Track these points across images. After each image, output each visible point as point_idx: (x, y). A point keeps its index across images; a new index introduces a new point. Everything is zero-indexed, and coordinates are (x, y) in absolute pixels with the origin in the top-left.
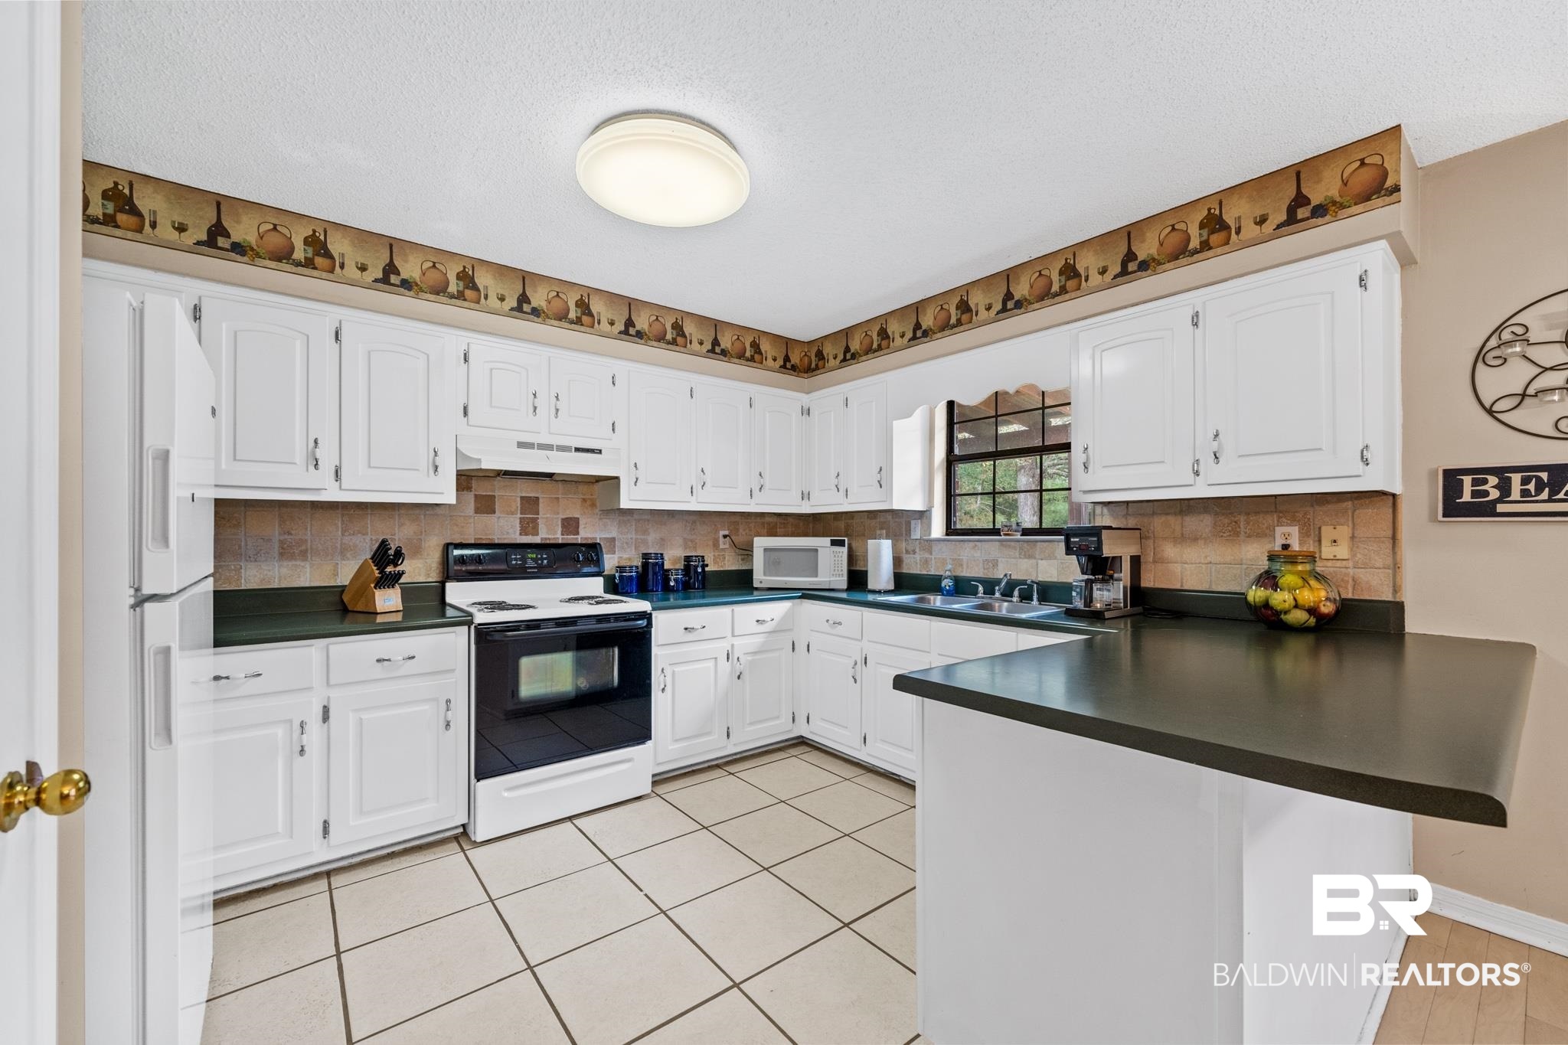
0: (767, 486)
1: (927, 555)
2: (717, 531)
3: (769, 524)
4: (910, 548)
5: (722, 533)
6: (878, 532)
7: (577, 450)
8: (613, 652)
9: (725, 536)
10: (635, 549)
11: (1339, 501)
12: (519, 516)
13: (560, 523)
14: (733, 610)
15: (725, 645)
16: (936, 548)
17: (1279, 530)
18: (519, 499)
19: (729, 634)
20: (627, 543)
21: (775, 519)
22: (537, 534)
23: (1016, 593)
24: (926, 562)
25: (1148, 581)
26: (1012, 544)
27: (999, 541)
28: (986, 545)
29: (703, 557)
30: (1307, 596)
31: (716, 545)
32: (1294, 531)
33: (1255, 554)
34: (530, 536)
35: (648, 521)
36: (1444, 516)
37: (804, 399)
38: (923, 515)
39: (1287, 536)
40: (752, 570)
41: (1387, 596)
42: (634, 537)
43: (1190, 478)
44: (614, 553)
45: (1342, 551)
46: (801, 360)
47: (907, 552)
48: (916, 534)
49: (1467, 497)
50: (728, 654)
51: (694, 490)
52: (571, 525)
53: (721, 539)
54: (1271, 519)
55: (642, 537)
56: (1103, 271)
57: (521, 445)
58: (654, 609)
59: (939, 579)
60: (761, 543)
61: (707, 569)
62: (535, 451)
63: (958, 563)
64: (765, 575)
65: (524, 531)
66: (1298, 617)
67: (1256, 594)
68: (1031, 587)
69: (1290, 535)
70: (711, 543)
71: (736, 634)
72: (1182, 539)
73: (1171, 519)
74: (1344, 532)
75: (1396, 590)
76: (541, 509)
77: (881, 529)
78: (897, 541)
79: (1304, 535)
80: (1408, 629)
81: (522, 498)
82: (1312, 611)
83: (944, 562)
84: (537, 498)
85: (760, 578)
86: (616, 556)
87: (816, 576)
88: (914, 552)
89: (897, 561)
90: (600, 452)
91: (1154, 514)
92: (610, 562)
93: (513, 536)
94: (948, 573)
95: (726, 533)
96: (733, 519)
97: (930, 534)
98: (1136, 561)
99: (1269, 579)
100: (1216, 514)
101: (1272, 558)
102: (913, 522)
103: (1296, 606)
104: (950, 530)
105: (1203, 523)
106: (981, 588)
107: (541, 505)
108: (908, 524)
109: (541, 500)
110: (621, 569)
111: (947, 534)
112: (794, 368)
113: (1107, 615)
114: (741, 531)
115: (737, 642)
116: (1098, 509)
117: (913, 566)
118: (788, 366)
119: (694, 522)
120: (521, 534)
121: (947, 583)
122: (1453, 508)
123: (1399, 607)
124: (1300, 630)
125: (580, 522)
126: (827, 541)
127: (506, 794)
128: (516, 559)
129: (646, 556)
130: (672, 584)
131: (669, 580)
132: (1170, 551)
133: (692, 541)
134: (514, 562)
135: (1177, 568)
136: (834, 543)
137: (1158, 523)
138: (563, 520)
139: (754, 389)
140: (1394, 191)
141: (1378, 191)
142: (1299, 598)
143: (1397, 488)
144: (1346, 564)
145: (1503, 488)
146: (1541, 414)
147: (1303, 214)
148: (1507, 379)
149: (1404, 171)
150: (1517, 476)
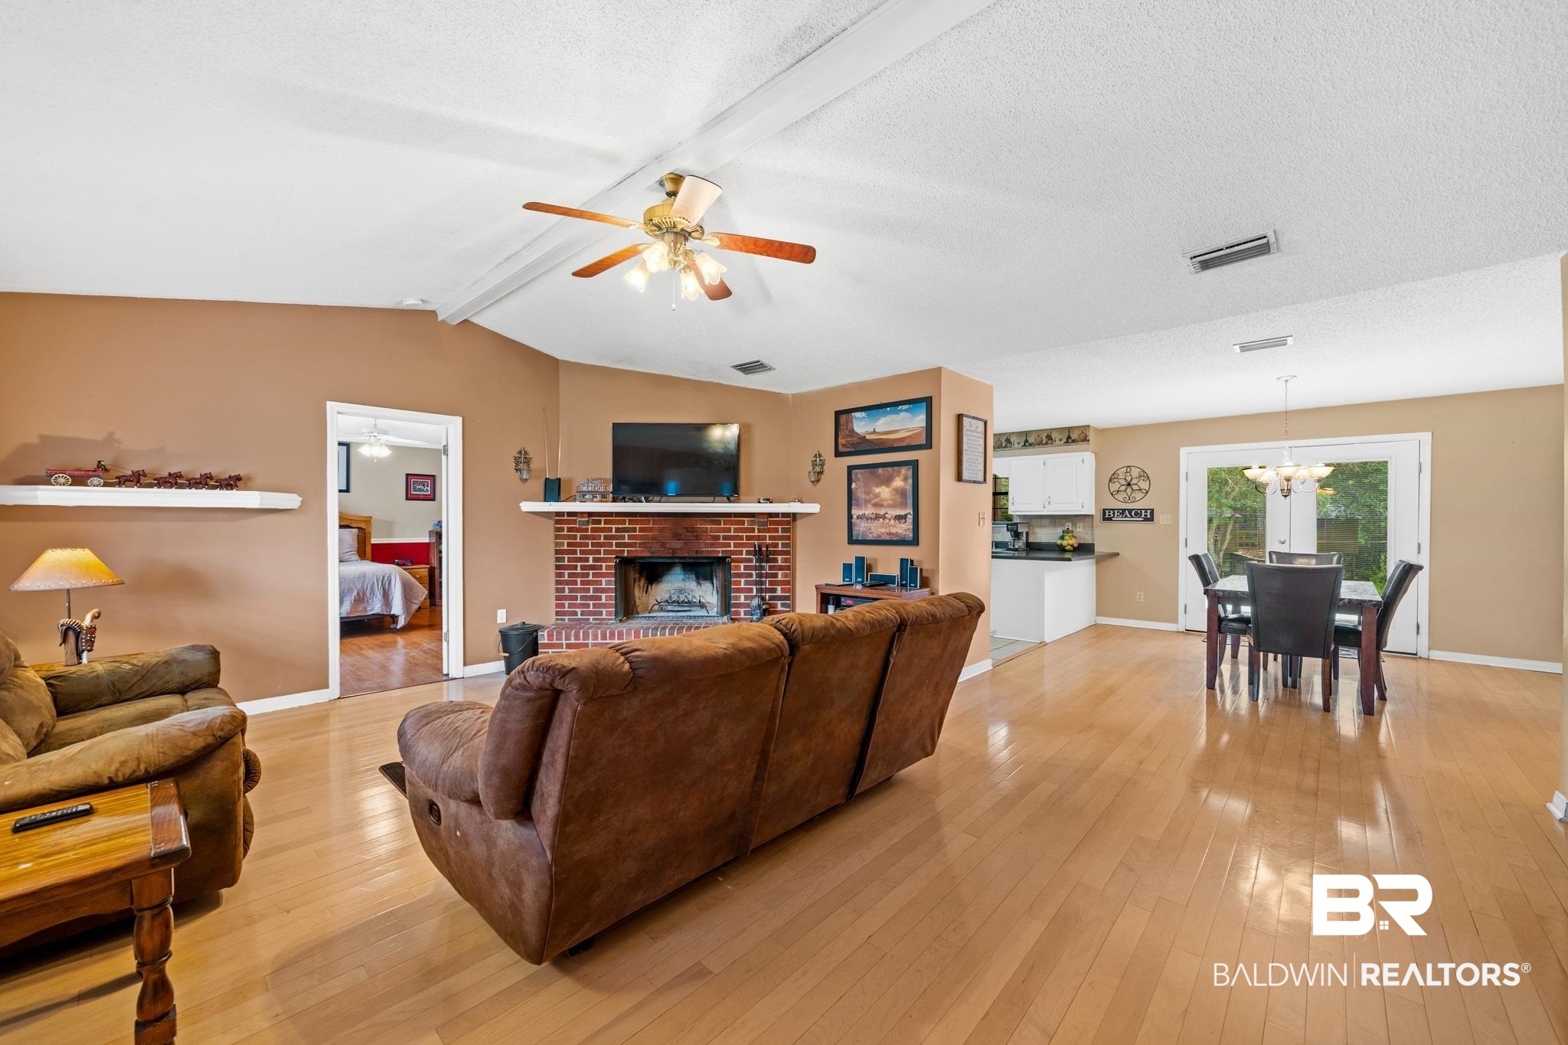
11: (1080, 517)
25: (1031, 540)
30: (1071, 542)
32: (1070, 524)
33: (1059, 531)
36: (1103, 521)
39: (1068, 526)
41: (1091, 542)
43: (1042, 509)
45: (1081, 530)
49: (1107, 516)
54: (1065, 520)
56: (1019, 444)
66: (1069, 547)
67: (1059, 542)
69: (1069, 525)
72: (1041, 526)
73: (1038, 520)
74: (1082, 524)
75: (1093, 540)
79: (1073, 525)
80: (1095, 551)
82: (1072, 546)
98: (1027, 533)
99: (1062, 538)
100: (1050, 519)
101: (1063, 532)
103: (1067, 544)
105: (1046, 522)
113: (1019, 549)
122: (1105, 519)
123: (1093, 545)
124: (1069, 551)
132: (1037, 530)
135: (1039, 536)
137: (1034, 521)
140: (1089, 441)
141: (1085, 440)
142: (1069, 542)
143: (1093, 513)
144: (1082, 533)
145: (1114, 514)
146: (1121, 496)
147: (1069, 440)
148: (1114, 487)
149: (1091, 437)
150: (1116, 511)
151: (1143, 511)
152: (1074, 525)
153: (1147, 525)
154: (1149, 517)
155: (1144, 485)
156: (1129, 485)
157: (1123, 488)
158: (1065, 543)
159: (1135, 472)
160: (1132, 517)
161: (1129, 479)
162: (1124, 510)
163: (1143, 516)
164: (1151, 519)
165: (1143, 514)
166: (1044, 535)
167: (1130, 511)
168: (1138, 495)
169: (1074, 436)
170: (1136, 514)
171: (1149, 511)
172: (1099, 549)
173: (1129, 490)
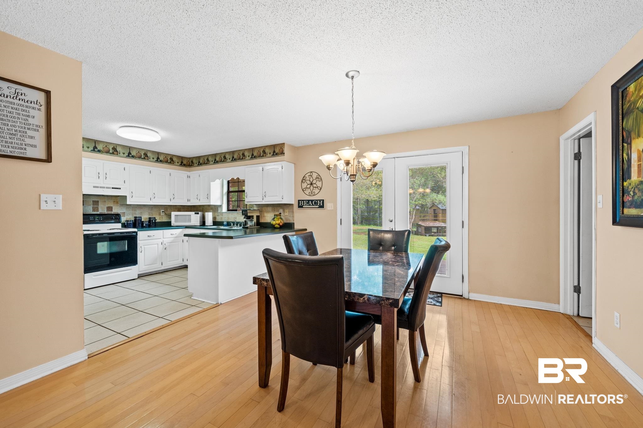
0: (176, 198)
1: (222, 216)
2: (160, 210)
3: (178, 208)
4: (218, 215)
5: (162, 211)
6: (210, 210)
7: (113, 188)
8: (126, 242)
9: (163, 212)
10: (132, 215)
11: (285, 205)
12: (92, 206)
13: (106, 209)
14: (163, 231)
15: (161, 241)
16: (224, 214)
17: (280, 210)
18: (92, 202)
19: (162, 237)
20: (129, 214)
21: (180, 207)
22: (98, 211)
23: (239, 225)
24: (222, 218)
25: (262, 221)
26: (239, 213)
27: (237, 213)
28: (234, 214)
29: (155, 218)
30: (277, 222)
31: (160, 214)
32: (282, 210)
34: (96, 212)
35: (136, 207)
36: (298, 208)
37: (189, 173)
38: (221, 206)
39: (281, 211)
40: (171, 222)
41: (292, 222)
42: (131, 212)
43: (262, 200)
44: (125, 217)
45: (287, 214)
46: (187, 163)
47: (217, 216)
48: (219, 211)
49: (300, 205)
50: (162, 243)
51: (151, 199)
52: (110, 208)
53: (162, 213)
54: (279, 208)
55: (134, 212)
56: (249, 156)
57: (94, 187)
58: (138, 231)
59: (223, 222)
60: (173, 214)
61: (156, 221)
62: (99, 188)
63: (228, 218)
64: (175, 222)
65: (94, 210)
66: (277, 226)
68: (241, 223)
70: (158, 214)
71: (164, 237)
72: (268, 212)
73: (266, 207)
74: (287, 210)
75: (293, 221)
76: (99, 204)
77: (211, 209)
78: (215, 213)
80: (295, 227)
81: (93, 201)
82: (279, 224)
83: (225, 218)
84: (98, 201)
85: (173, 223)
86: (125, 218)
87: (191, 222)
88: (219, 216)
89: (214, 218)
90: (120, 189)
91: (263, 207)
92: (123, 219)
93: (90, 212)
94: (225, 221)
95: (163, 211)
96: (165, 207)
97: (222, 211)
98: (258, 217)
99: (273, 219)
100: (272, 207)
101: (275, 215)
102: (219, 208)
103: (276, 224)
104: (228, 210)
105: (270, 209)
106: (232, 224)
107: (99, 203)
108: (218, 208)
109: (99, 202)
110: (127, 221)
111: (228, 211)
112: (184, 165)
113: (249, 228)
114: (168, 210)
115: (164, 240)
116: (254, 205)
117: (218, 219)
118: (182, 164)
119: (152, 208)
120: (93, 211)
121: (225, 223)
123: (294, 223)
124: (277, 228)
125: (113, 208)
126: (194, 213)
127: (93, 277)
128: (92, 218)
129: (135, 217)
130: (144, 225)
131: (144, 224)
132: (266, 214)
133: (151, 213)
134: (91, 219)
135: (266, 218)
136: (195, 213)
137: (264, 209)
138: (107, 207)
139: (171, 171)
140: (284, 154)
141: (282, 153)
142: (276, 222)
143: (293, 203)
144: (286, 217)
145: (304, 203)
146: (307, 192)
147: (275, 154)
148: (304, 185)
149: (286, 150)
150: (305, 201)
151: (319, 201)
152: (284, 211)
153: (320, 210)
154: (320, 204)
155: (319, 184)
156: (311, 184)
157: (309, 186)
158: (274, 223)
159: (315, 175)
160: (313, 205)
161: (311, 180)
162: (309, 201)
163: (319, 205)
164: (322, 207)
165: (319, 203)
166: (268, 218)
167: (312, 201)
168: (316, 191)
169: (277, 151)
170: (315, 203)
171: (321, 201)
172: (297, 227)
173: (312, 188)
